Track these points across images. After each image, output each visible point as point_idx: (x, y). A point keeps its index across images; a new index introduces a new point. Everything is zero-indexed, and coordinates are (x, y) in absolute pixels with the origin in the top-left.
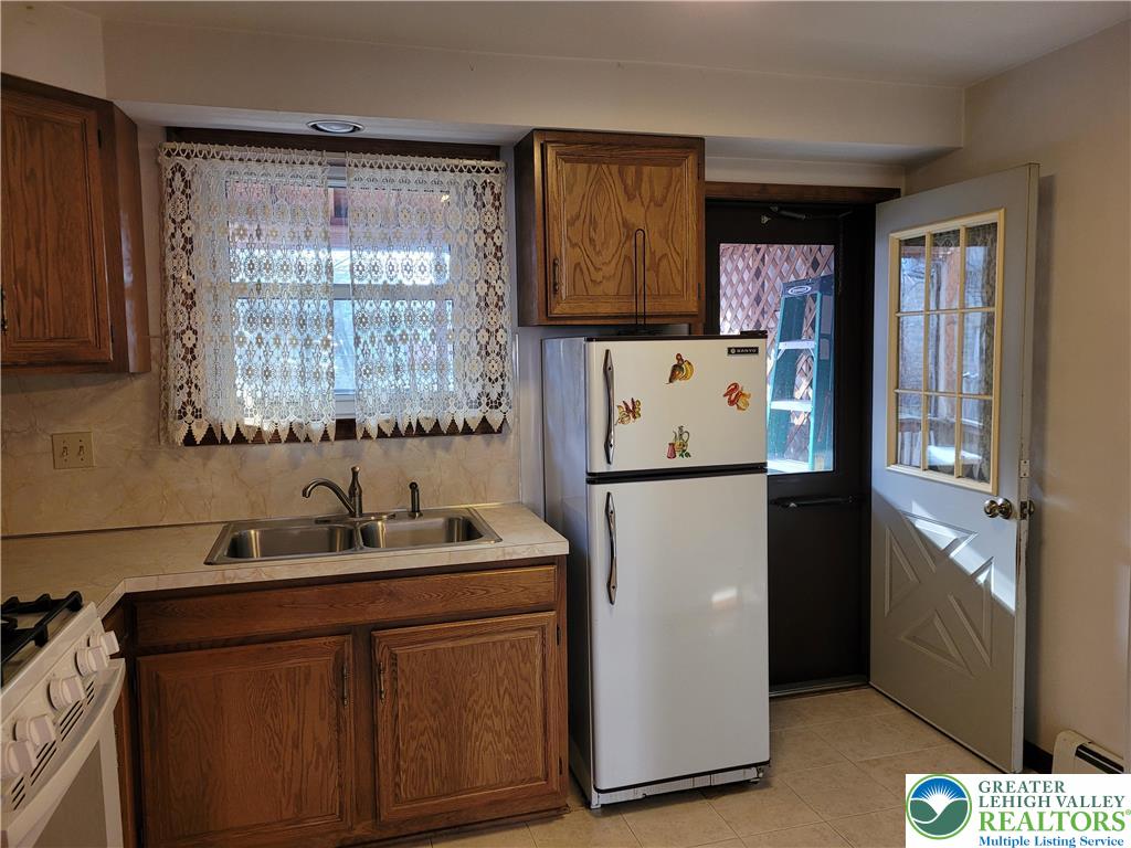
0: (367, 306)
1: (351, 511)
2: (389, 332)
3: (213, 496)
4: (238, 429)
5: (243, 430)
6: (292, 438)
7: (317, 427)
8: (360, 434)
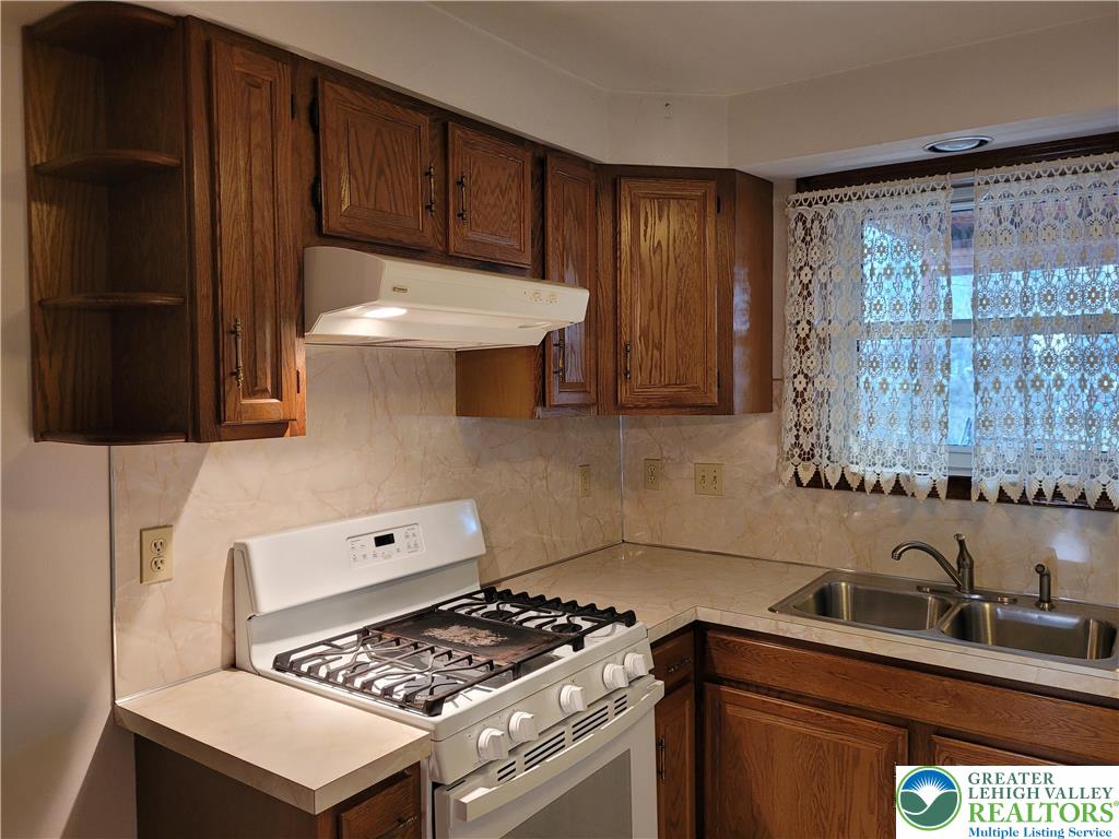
0: (992, 346)
1: (959, 585)
2: (1020, 377)
3: (820, 540)
4: (843, 475)
5: (849, 478)
6: (898, 489)
7: (923, 483)
8: (975, 496)
